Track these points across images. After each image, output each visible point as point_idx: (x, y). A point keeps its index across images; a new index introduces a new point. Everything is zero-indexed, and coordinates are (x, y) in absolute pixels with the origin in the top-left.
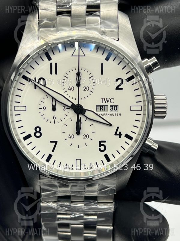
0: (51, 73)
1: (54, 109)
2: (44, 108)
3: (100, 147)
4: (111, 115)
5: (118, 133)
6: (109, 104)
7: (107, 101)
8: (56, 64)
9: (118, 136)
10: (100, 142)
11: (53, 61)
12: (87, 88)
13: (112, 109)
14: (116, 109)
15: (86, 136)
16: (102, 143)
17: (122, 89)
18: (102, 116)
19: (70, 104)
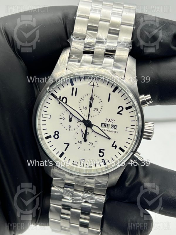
0: (72, 95)
1: (70, 120)
2: (64, 119)
3: (99, 153)
4: (111, 131)
5: (114, 145)
6: (111, 123)
7: (109, 121)
8: (76, 89)
9: (114, 148)
10: (100, 150)
11: (75, 87)
12: (96, 110)
13: (112, 127)
14: (115, 128)
15: (91, 144)
16: (101, 151)
17: (122, 114)
18: (104, 131)
19: (82, 119)
